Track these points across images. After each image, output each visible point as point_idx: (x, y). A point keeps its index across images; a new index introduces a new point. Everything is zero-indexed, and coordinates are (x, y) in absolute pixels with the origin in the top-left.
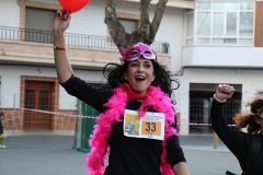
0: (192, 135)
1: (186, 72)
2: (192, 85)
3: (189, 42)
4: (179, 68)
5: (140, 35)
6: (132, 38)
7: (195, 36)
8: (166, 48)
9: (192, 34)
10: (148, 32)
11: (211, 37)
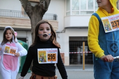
0: (71, 65)
1: (67, 30)
2: (70, 38)
3: (68, 14)
4: (63, 29)
5: (39, 7)
6: (35, 9)
7: (71, 11)
8: (55, 17)
9: (69, 9)
10: (44, 5)
11: (80, 11)
